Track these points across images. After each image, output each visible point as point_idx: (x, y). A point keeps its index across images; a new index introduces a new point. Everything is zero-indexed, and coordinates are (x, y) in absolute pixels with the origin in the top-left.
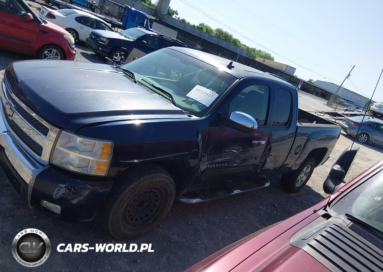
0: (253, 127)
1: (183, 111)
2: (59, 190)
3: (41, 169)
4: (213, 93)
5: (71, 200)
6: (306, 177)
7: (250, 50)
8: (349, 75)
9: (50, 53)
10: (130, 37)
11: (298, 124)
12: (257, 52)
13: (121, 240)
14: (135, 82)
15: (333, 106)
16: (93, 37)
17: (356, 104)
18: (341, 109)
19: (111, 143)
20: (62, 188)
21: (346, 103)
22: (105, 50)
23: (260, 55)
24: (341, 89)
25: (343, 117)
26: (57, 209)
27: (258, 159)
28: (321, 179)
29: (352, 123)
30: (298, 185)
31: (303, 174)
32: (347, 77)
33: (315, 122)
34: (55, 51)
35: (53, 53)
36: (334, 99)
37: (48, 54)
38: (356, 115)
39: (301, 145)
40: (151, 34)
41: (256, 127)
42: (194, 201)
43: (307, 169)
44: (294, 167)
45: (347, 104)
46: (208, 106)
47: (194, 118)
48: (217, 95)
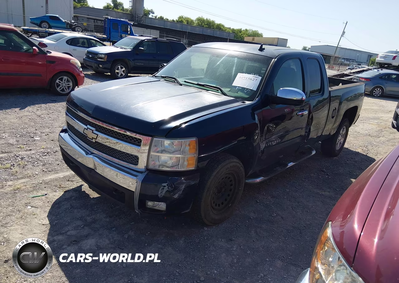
0: (302, 98)
1: (237, 99)
2: (163, 189)
3: (141, 176)
4: (256, 77)
5: (173, 195)
6: (343, 139)
7: (236, 32)
8: (344, 33)
9: (62, 81)
10: (126, 47)
11: (330, 89)
12: (244, 32)
13: (211, 226)
14: (181, 85)
15: (335, 68)
16: (91, 56)
17: (357, 61)
18: (343, 69)
19: (195, 139)
20: (165, 186)
21: (346, 62)
22: (106, 66)
23: (248, 34)
24: (338, 49)
25: (352, 76)
26: (162, 206)
27: (304, 129)
28: (354, 139)
29: (363, 80)
30: (338, 147)
31: (340, 136)
32: (342, 35)
33: (341, 84)
34: (65, 78)
35: (65, 81)
36: (335, 60)
37: (60, 82)
38: (363, 71)
39: (335, 108)
40: (145, 40)
41: (304, 98)
42: (258, 180)
43: (343, 131)
44: (333, 131)
45: (348, 63)
46: (255, 89)
47: (248, 103)
48: (260, 78)
